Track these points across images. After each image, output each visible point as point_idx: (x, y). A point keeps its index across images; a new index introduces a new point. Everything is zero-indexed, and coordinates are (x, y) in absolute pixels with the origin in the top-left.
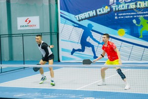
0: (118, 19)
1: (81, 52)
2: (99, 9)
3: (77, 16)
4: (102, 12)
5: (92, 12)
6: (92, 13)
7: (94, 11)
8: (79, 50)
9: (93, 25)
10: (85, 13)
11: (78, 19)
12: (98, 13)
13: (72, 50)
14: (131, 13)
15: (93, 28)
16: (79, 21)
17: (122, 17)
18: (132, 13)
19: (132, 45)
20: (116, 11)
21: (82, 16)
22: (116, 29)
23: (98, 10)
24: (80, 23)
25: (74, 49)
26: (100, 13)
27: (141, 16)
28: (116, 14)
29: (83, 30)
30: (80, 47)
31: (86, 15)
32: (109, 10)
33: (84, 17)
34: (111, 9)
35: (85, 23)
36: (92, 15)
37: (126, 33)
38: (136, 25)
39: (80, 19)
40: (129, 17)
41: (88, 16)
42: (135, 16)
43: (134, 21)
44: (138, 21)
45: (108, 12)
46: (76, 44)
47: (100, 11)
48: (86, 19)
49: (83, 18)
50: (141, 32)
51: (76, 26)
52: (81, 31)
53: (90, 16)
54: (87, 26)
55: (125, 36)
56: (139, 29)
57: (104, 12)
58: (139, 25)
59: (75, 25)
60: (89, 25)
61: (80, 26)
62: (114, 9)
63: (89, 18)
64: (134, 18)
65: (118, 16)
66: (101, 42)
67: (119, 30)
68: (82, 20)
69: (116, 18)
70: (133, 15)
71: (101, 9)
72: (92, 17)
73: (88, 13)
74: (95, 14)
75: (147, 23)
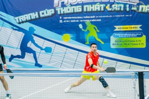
0: (63, 23)
1: (21, 59)
2: (42, 12)
3: (17, 18)
4: (45, 15)
5: (34, 13)
6: (34, 15)
7: (37, 13)
8: (18, 57)
9: (35, 28)
10: (27, 15)
11: (18, 21)
12: (41, 16)
13: (10, 56)
14: (77, 16)
15: (35, 32)
16: (20, 23)
17: (68, 21)
18: (78, 18)
19: (78, 52)
20: (61, 15)
21: (23, 18)
22: (61, 33)
23: (41, 12)
24: (21, 26)
25: (12, 55)
26: (43, 16)
27: (88, 21)
28: (61, 18)
29: (24, 34)
30: (19, 53)
32: (53, 12)
33: (25, 20)
34: (56, 12)
35: (26, 27)
36: (34, 17)
37: (71, 38)
38: (83, 30)
39: (20, 21)
40: (74, 21)
41: (30, 18)
42: (81, 21)
43: (81, 26)
44: (85, 26)
45: (53, 15)
46: (15, 50)
47: (43, 14)
48: (27, 21)
49: (23, 20)
50: (88, 37)
51: (15, 30)
52: (21, 35)
53: (32, 18)
54: (28, 30)
55: (70, 42)
56: (85, 35)
57: (48, 15)
58: (86, 31)
59: (15, 28)
60: (31, 28)
61: (20, 29)
62: (59, 13)
63: (31, 21)
64: (80, 23)
65: (63, 20)
66: (44, 48)
67: (64, 35)
68: (23, 22)
69: (61, 21)
70: (79, 19)
71: (45, 12)
72: (34, 20)
73: (29, 15)
74: (37, 17)
75: (95, 28)
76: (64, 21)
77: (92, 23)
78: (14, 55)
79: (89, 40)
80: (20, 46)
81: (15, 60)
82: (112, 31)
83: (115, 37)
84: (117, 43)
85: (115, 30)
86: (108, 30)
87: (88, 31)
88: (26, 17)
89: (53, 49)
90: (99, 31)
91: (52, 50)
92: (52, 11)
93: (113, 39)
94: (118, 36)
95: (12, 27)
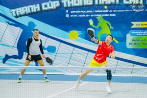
0: (70, 18)
1: (18, 60)
2: (45, 4)
3: (13, 11)
4: (49, 8)
5: (34, 6)
6: (35, 8)
7: (38, 5)
8: (14, 57)
9: (36, 24)
10: (26, 7)
11: (14, 15)
12: (44, 8)
14: (87, 10)
16: (17, 17)
17: (76, 16)
18: (88, 12)
19: (87, 52)
20: (67, 8)
21: (21, 10)
22: (67, 30)
23: (43, 5)
24: (19, 20)
26: (46, 8)
27: (100, 15)
28: (67, 11)
29: (22, 30)
30: (16, 52)
31: (26, 9)
32: (58, 5)
33: (23, 13)
34: (61, 4)
35: (25, 21)
36: (35, 10)
37: (79, 36)
38: (93, 26)
39: (18, 14)
40: (84, 16)
41: (29, 11)
42: (92, 16)
43: (91, 22)
44: (96, 22)
45: (57, 8)
46: (11, 49)
47: (46, 6)
48: (26, 15)
49: (21, 13)
51: (12, 24)
52: (19, 31)
53: (33, 11)
54: (27, 25)
55: (78, 40)
57: (52, 7)
58: (97, 27)
59: (11, 22)
60: (31, 23)
61: (17, 24)
62: (65, 5)
63: (31, 15)
65: (70, 14)
66: (46, 46)
67: (71, 32)
68: (21, 16)
69: (67, 16)
70: (89, 14)
71: (48, 4)
72: (34, 13)
73: (29, 7)
74: (39, 10)
75: (108, 24)
76: (71, 16)
77: (105, 18)
79: (101, 38)
80: (16, 44)
81: (11, 61)
82: (129, 28)
83: (132, 35)
84: (134, 42)
85: (132, 27)
86: (124, 27)
87: (100, 27)
88: (24, 9)
89: (57, 48)
90: (112, 28)
91: (57, 50)
92: (56, 3)
93: (129, 38)
94: (135, 35)
95: (8, 21)
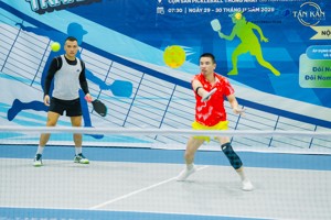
0: (167, 15)
1: (42, 113)
8: (35, 106)
11: (35, 6)
13: (11, 104)
15: (86, 39)
16: (41, 11)
17: (180, 10)
22: (159, 44)
24: (45, 19)
27: (238, 10)
35: (60, 21)
37: (188, 58)
38: (221, 35)
39: (44, 5)
40: (199, 10)
42: (218, 10)
43: (216, 25)
44: (228, 25)
46: (27, 86)
50: (234, 56)
51: (29, 29)
52: (46, 46)
55: (184, 69)
56: (228, 50)
58: (230, 38)
59: (26, 24)
60: (74, 27)
61: (42, 29)
63: (74, 7)
64: (214, 15)
65: (167, 6)
66: (109, 82)
67: (169, 48)
69: (160, 10)
70: (213, 6)
75: (255, 31)
76: (170, 11)
77: (248, 16)
78: (24, 100)
80: (40, 75)
81: (27, 115)
82: (305, 40)
83: (313, 56)
84: (317, 74)
86: (294, 38)
87: (236, 38)
89: (135, 85)
90: (266, 40)
91: (134, 91)
93: (306, 64)
94: (320, 56)
95: (20, 21)
